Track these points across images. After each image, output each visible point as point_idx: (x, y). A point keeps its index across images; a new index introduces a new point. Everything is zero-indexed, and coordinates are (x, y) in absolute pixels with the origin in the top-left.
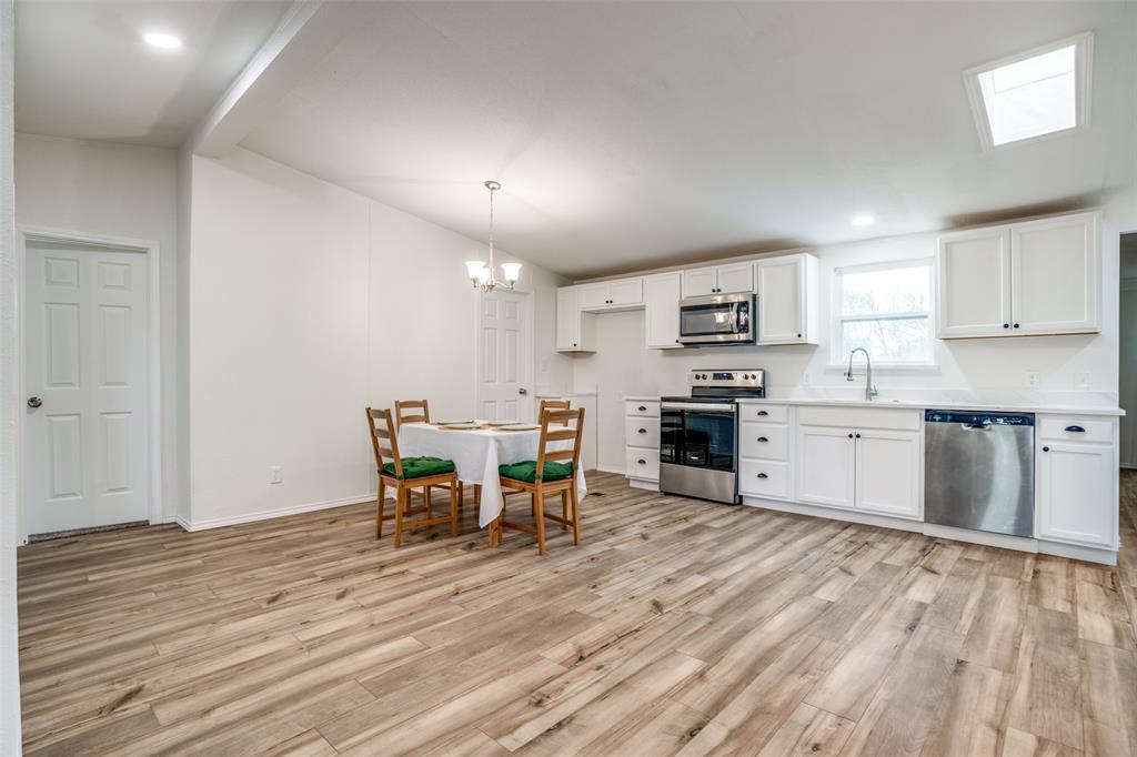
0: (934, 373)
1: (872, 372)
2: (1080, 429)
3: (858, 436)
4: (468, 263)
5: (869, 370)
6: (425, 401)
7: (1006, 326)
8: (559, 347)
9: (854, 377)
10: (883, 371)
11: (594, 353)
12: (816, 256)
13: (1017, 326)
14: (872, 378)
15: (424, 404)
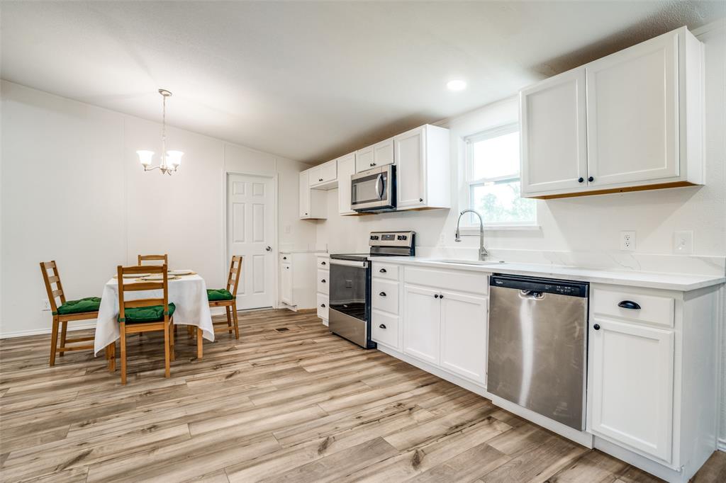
0: (536, 233)
1: (485, 233)
2: (636, 306)
3: (441, 297)
4: (138, 152)
5: (482, 231)
6: (166, 255)
7: (581, 180)
8: (301, 216)
9: (461, 238)
10: (496, 233)
11: (325, 220)
12: (448, 128)
13: (591, 179)
14: (485, 239)
15: (165, 257)
